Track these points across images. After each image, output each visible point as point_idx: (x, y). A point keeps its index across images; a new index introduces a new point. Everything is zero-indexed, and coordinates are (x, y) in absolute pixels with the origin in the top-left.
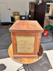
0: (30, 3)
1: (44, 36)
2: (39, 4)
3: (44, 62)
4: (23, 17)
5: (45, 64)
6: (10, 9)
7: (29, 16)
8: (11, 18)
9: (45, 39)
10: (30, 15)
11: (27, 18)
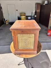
0: (36, 4)
1: (47, 35)
2: (44, 4)
3: (44, 60)
4: (29, 17)
5: (45, 62)
6: (17, 10)
7: (34, 16)
8: (18, 18)
9: (48, 39)
10: (36, 15)
11: (33, 18)
